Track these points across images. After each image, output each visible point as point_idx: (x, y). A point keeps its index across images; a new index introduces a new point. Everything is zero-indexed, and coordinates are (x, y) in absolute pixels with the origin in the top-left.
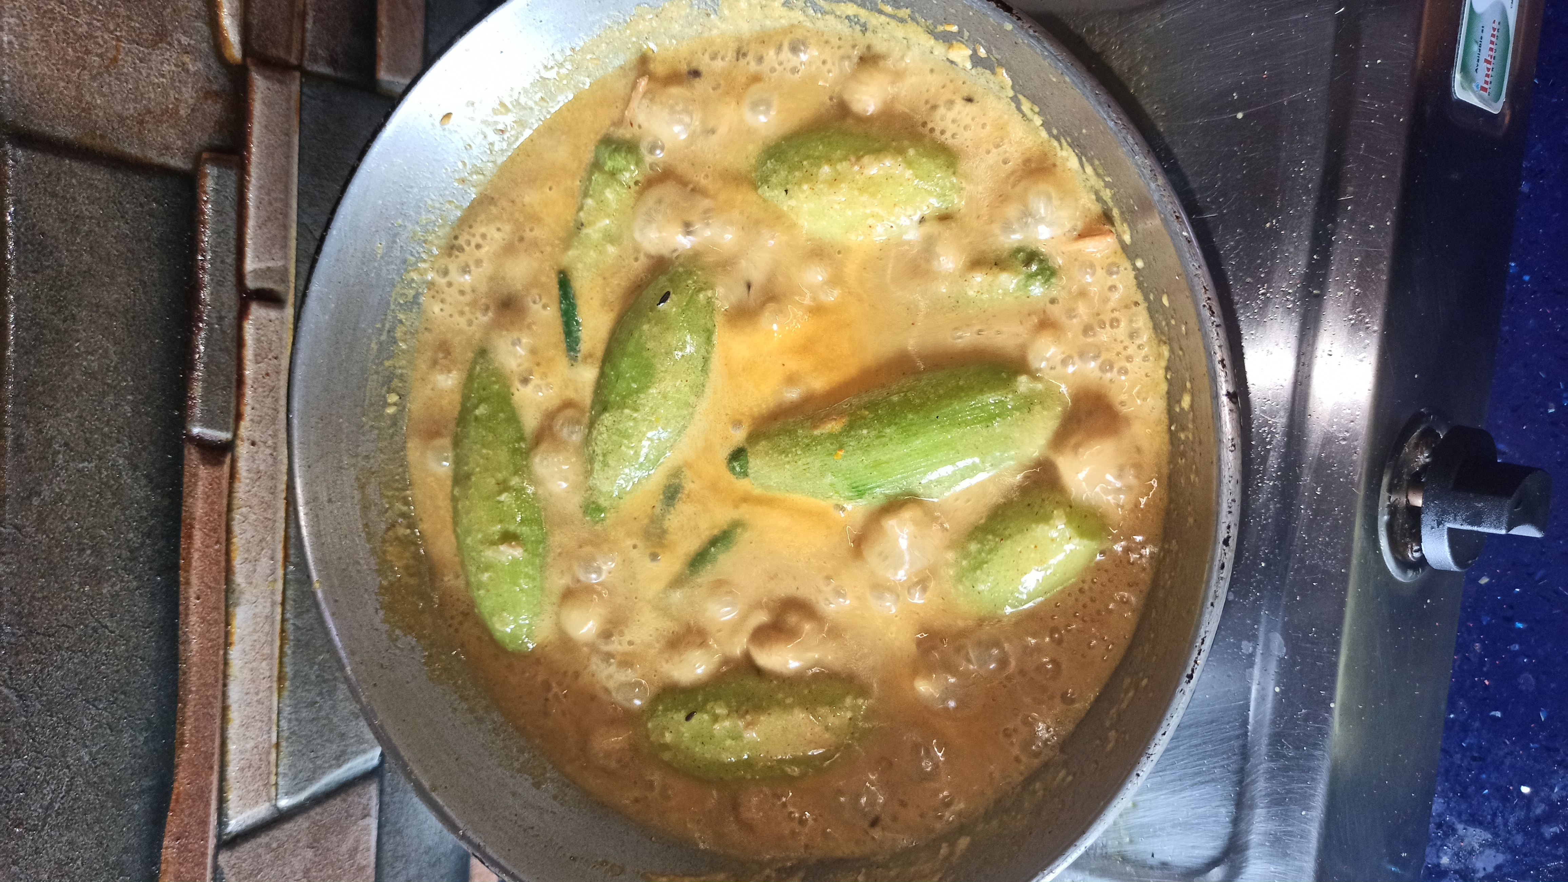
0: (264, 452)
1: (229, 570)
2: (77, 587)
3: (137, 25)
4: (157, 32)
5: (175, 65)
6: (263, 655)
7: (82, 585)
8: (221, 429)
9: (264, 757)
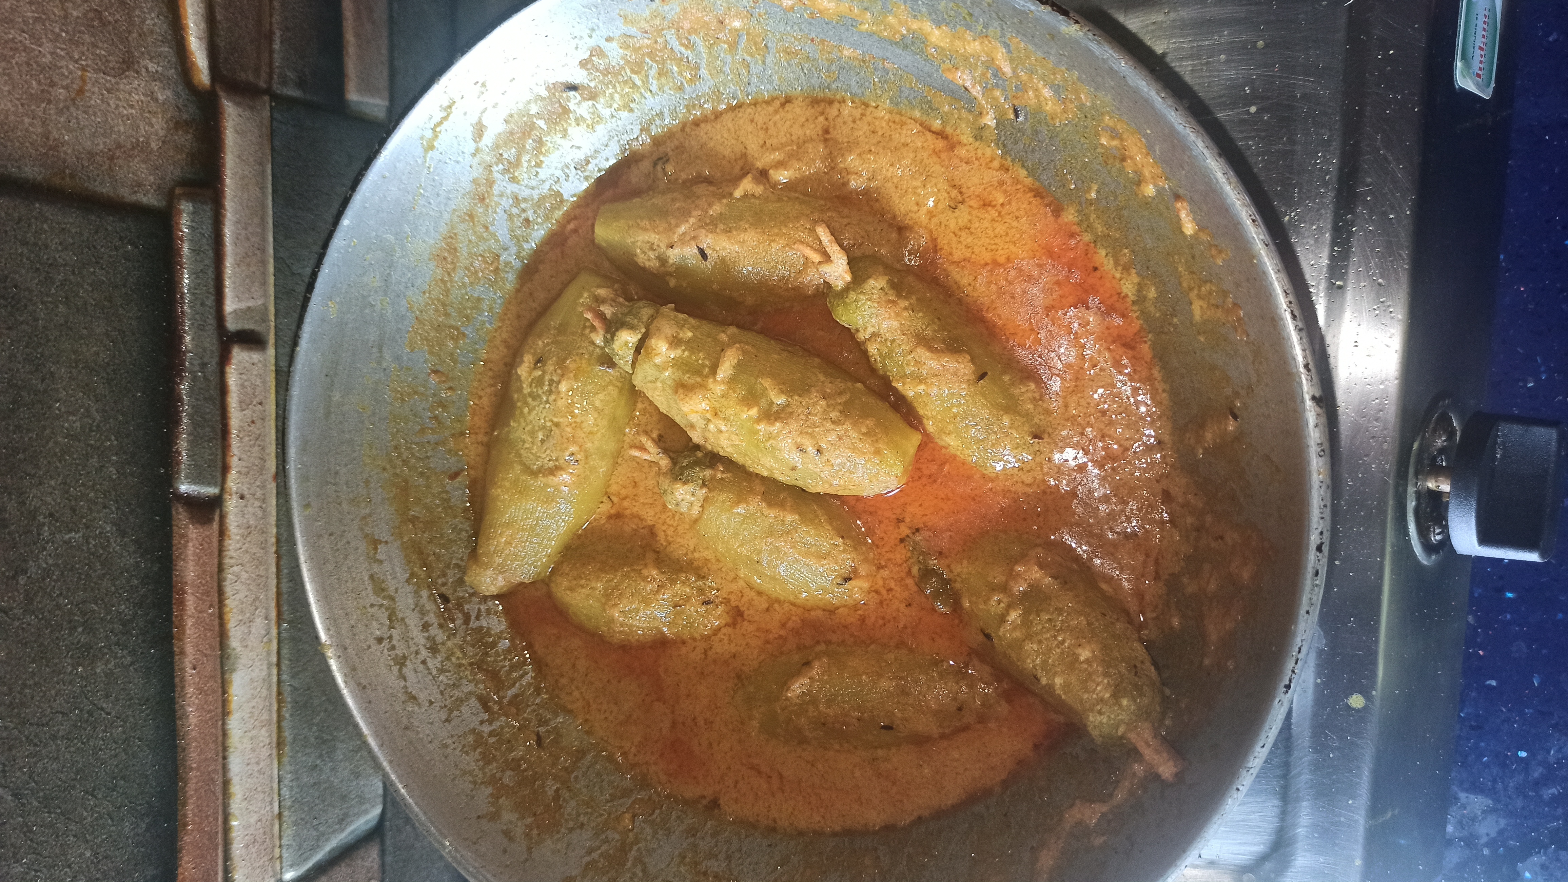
0: (253, 507)
1: (223, 635)
2: (70, 669)
3: (103, 52)
4: (123, 59)
5: (143, 94)
6: (262, 722)
7: (75, 667)
8: (209, 484)
9: (267, 830)
